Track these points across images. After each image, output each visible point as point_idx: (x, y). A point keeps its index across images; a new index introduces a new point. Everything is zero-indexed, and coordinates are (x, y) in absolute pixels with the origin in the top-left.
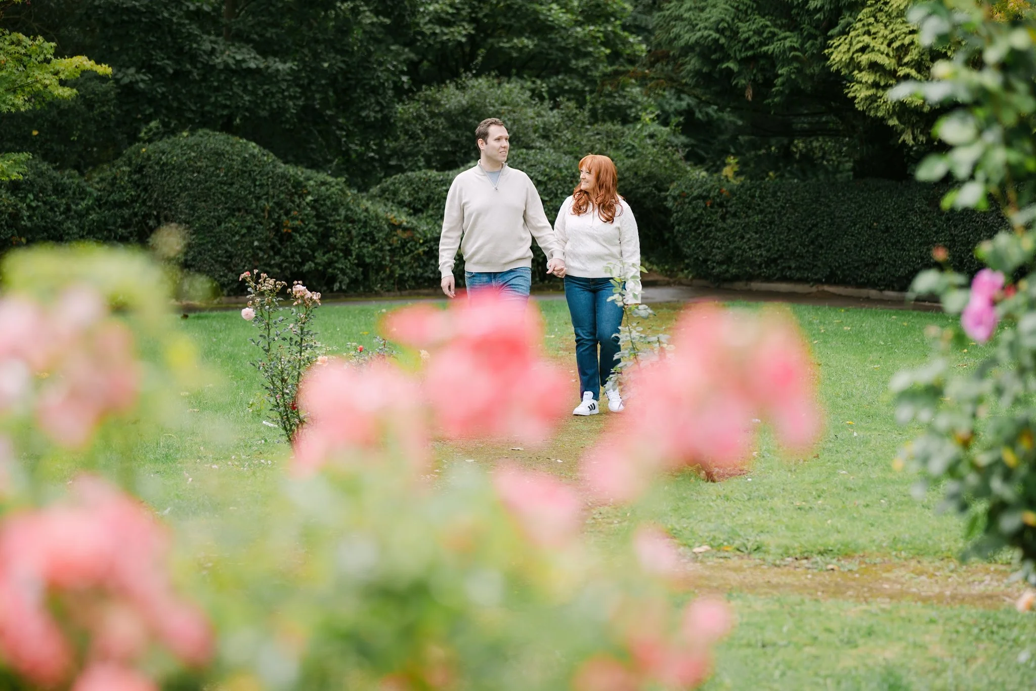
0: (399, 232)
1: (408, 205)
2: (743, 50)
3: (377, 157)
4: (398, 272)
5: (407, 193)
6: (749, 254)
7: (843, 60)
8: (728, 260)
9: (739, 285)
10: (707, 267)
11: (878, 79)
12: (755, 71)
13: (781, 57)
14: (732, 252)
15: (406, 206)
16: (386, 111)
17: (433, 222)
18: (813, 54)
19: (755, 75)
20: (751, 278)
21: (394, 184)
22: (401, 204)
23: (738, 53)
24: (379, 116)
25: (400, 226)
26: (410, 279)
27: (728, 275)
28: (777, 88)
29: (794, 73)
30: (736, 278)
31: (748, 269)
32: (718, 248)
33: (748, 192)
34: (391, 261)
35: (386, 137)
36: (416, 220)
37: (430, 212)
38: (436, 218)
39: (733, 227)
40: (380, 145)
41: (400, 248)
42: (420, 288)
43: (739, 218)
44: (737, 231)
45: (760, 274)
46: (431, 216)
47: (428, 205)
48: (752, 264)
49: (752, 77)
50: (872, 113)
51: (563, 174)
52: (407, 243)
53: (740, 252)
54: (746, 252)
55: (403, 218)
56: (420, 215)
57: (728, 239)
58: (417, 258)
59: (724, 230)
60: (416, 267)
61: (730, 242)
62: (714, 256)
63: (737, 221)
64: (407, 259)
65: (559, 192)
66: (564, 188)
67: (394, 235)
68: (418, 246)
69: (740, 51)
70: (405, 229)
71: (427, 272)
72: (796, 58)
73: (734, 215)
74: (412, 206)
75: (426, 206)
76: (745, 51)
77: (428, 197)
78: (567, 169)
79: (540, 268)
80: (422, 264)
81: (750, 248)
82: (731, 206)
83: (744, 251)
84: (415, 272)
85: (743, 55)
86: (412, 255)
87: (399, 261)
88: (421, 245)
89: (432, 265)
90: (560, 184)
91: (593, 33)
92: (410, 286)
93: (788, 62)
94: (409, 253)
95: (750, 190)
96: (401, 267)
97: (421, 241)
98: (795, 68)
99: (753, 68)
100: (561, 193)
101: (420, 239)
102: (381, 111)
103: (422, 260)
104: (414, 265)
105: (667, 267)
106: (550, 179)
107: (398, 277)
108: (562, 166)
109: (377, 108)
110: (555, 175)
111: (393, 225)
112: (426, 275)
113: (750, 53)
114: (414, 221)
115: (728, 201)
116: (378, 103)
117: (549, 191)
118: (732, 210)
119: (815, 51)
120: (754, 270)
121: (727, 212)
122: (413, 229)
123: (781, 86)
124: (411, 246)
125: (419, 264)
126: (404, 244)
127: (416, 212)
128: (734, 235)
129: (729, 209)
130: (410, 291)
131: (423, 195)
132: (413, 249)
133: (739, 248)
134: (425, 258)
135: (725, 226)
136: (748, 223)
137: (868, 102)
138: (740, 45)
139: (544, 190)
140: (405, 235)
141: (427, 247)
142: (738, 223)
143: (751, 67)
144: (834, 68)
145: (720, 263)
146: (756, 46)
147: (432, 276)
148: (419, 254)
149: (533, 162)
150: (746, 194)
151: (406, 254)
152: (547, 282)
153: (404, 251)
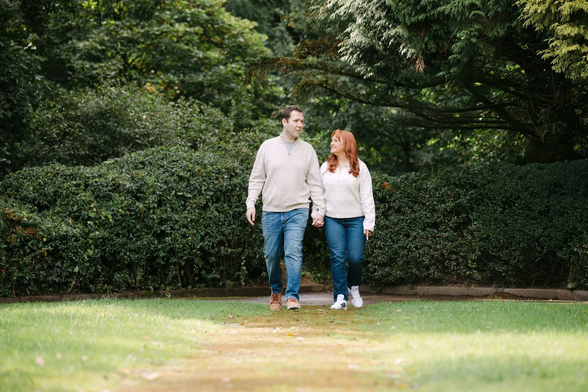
0: (19, 229)
1: (33, 201)
2: (413, 14)
3: (9, 162)
4: (16, 274)
5: (31, 188)
6: (416, 254)
7: (539, 11)
8: (391, 262)
9: (404, 289)
10: (368, 270)
11: (582, 31)
12: (426, 39)
13: (459, 19)
14: (396, 253)
15: (29, 202)
16: (17, 110)
17: (60, 220)
18: (497, 13)
19: (426, 45)
20: (417, 281)
21: (17, 179)
22: (24, 200)
23: (407, 18)
24: (9, 114)
25: (19, 222)
26: (32, 283)
27: (391, 278)
28: (455, 56)
29: (475, 36)
30: (400, 282)
31: (414, 270)
32: (380, 248)
33: (414, 184)
34: (7, 262)
35: (19, 140)
36: (40, 217)
37: (58, 209)
38: (64, 215)
39: (396, 224)
40: (12, 149)
41: (19, 247)
42: (43, 294)
43: (404, 214)
44: (402, 228)
45: (427, 277)
46: (58, 213)
47: (55, 201)
48: (419, 264)
49: (424, 46)
50: (573, 76)
51: (208, 170)
52: (28, 241)
53: (406, 252)
54: (412, 252)
55: (24, 214)
56: (46, 212)
57: (391, 238)
58: (41, 259)
59: (387, 227)
60: (40, 270)
61: (393, 241)
62: (375, 257)
63: (402, 217)
64: (27, 259)
65: (203, 188)
66: (209, 184)
67: (13, 233)
68: (41, 245)
69: (410, 15)
70: (26, 226)
71: (51, 275)
72: (477, 19)
73: (398, 211)
74: (36, 202)
75: (53, 202)
76: (415, 15)
77: (56, 193)
78: (212, 165)
79: (182, 272)
80: (46, 266)
81: (416, 248)
82: (394, 201)
83: (410, 250)
84: (36, 275)
85: (413, 19)
86: (33, 255)
87: (17, 262)
88: (45, 244)
89: (58, 267)
90: (204, 181)
91: (235, 70)
92: (31, 291)
93: (466, 23)
94: (30, 253)
95: (416, 182)
96: (20, 270)
97: (45, 240)
98: (476, 30)
99: (424, 37)
100: (205, 190)
101: (43, 237)
102: (11, 109)
103: (46, 262)
104: (36, 268)
105: (319, 275)
106: (193, 175)
107: (17, 280)
108: (206, 162)
109: (7, 106)
110: (199, 171)
111: (12, 220)
112: (50, 278)
113: (421, 17)
114: (36, 217)
115: (391, 196)
116: (9, 101)
117: (192, 188)
118: (396, 205)
119: (499, 10)
120: (421, 272)
121: (390, 208)
122: (35, 226)
123: (459, 53)
124: (32, 245)
125: (43, 266)
126: (24, 243)
127: (41, 208)
128: (398, 233)
129: (393, 204)
130: (31, 296)
131: (50, 190)
132: (35, 248)
133: (403, 248)
134: (49, 259)
135: (387, 223)
136: (414, 220)
137: (567, 63)
138: (410, 8)
139: (187, 186)
140: (26, 232)
141: (52, 246)
142: (402, 220)
143: (422, 34)
144: (527, 23)
145: (383, 265)
146: (429, 8)
147: (57, 280)
148: (42, 254)
149: (174, 158)
150: (411, 186)
151: (25, 254)
152: (190, 287)
153: (24, 252)
